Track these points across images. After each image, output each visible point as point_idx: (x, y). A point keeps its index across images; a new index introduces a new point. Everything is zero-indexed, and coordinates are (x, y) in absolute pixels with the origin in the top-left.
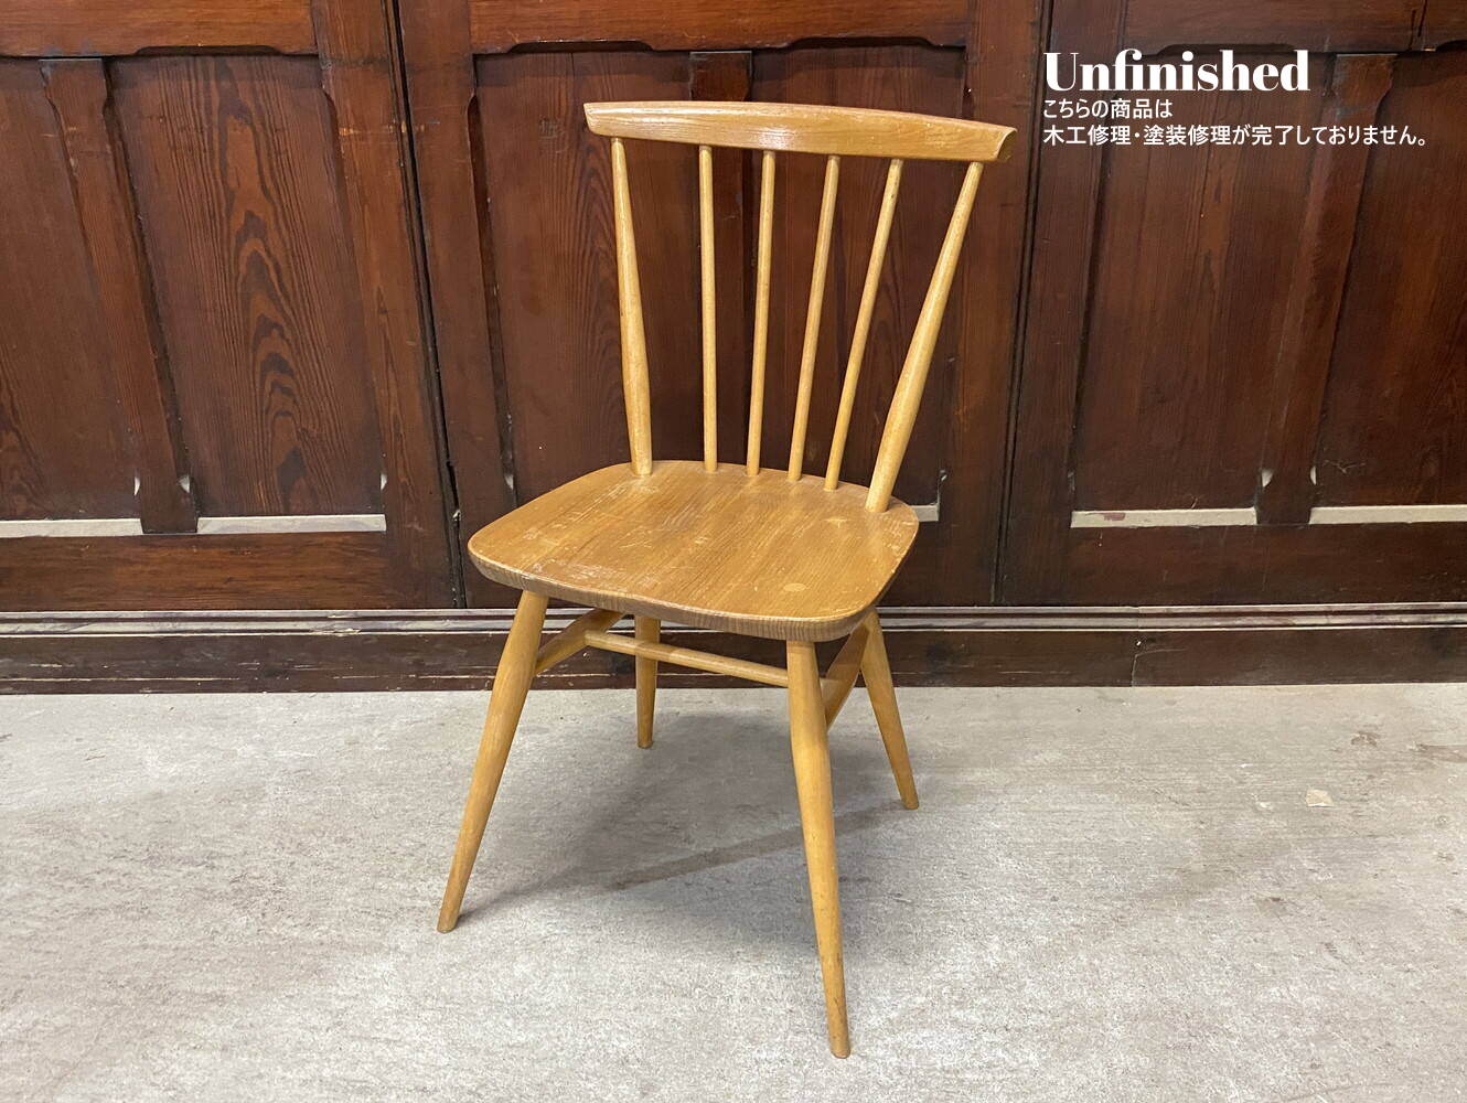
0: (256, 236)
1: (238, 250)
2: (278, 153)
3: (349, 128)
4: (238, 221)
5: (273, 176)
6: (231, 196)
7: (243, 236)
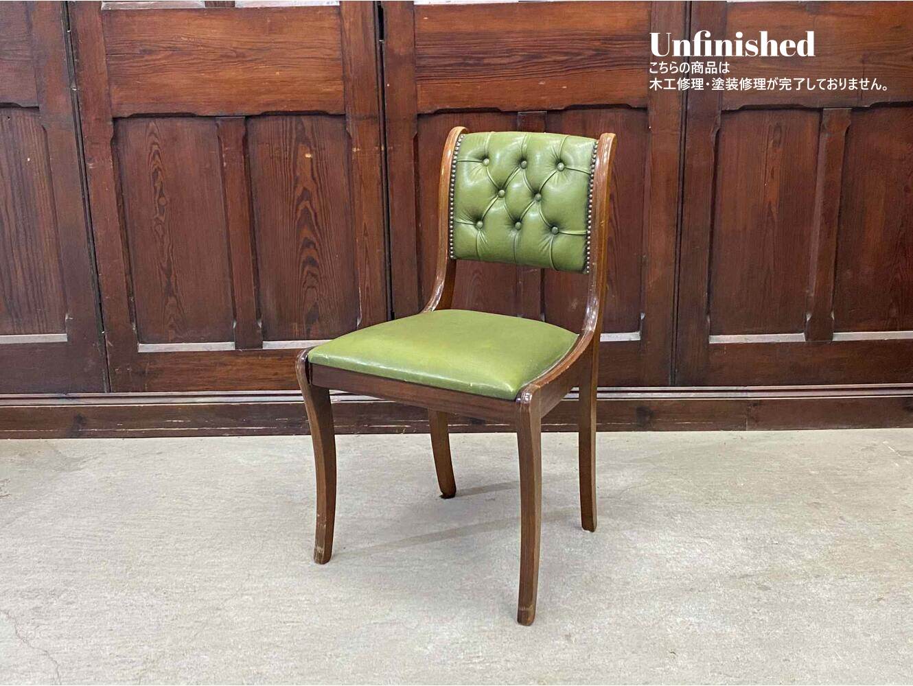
0: (307, 200)
1: (297, 205)
2: (321, 160)
3: (357, 148)
4: (299, 192)
5: (318, 171)
6: (297, 180)
7: (301, 199)
